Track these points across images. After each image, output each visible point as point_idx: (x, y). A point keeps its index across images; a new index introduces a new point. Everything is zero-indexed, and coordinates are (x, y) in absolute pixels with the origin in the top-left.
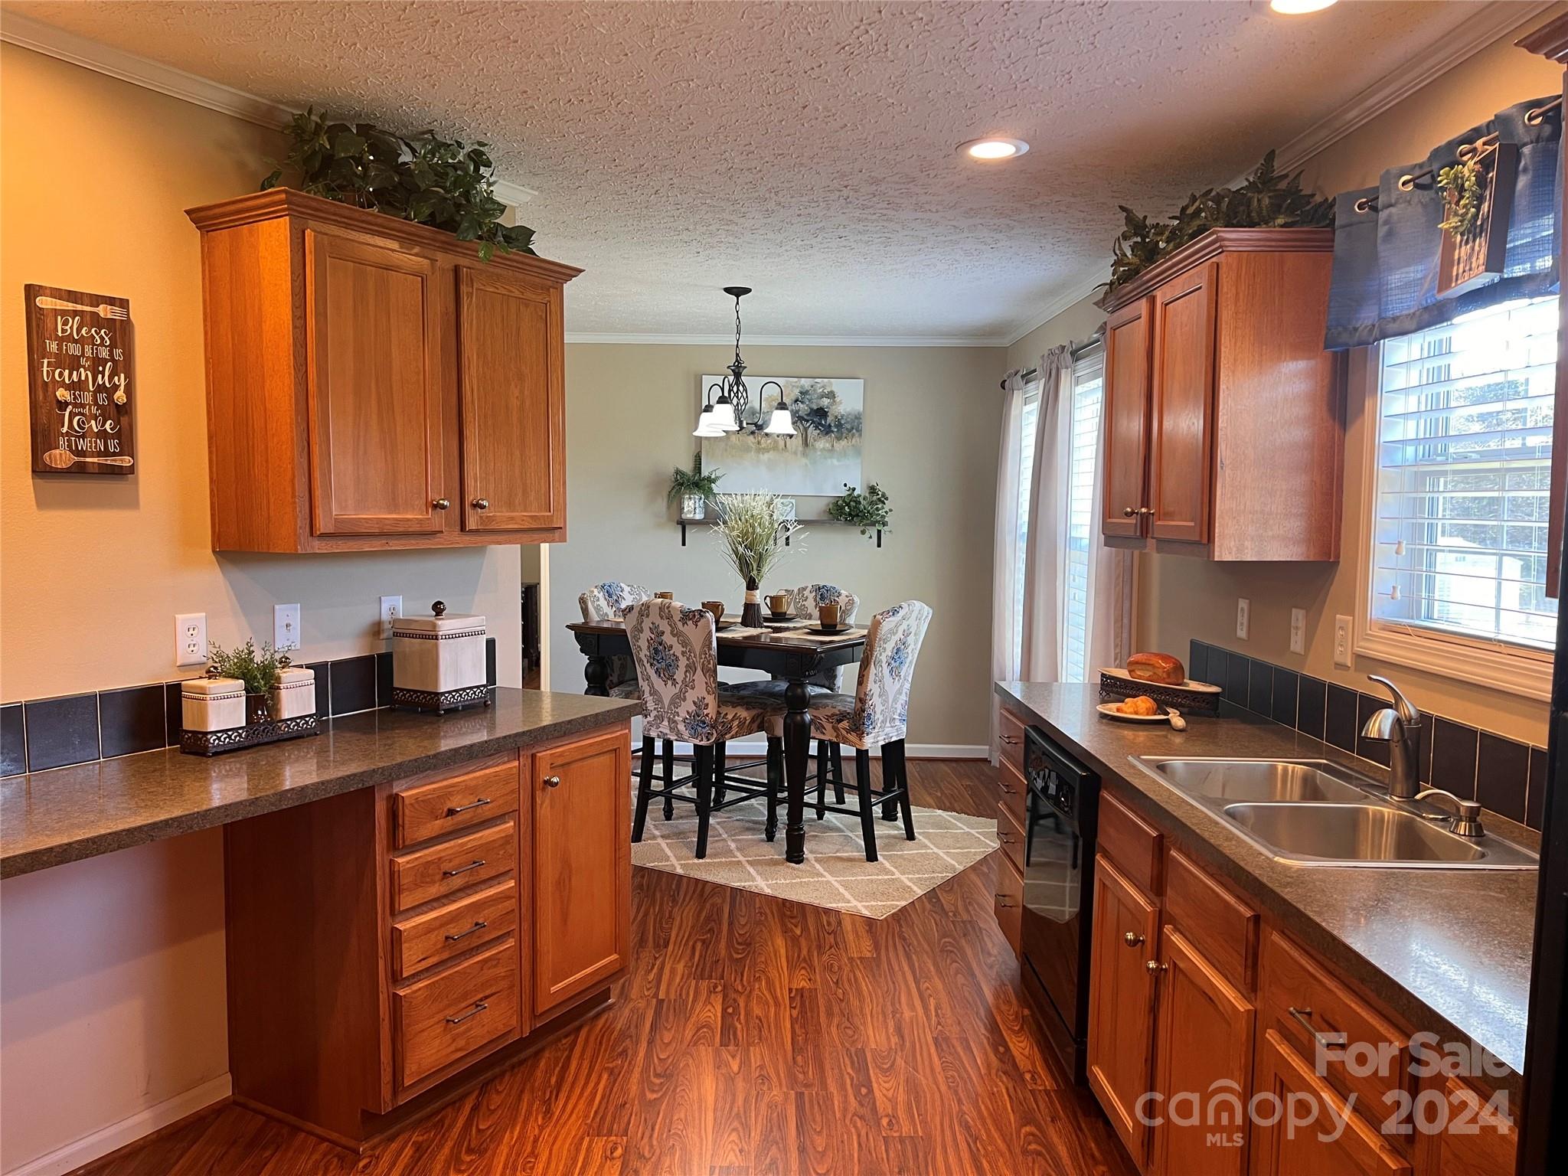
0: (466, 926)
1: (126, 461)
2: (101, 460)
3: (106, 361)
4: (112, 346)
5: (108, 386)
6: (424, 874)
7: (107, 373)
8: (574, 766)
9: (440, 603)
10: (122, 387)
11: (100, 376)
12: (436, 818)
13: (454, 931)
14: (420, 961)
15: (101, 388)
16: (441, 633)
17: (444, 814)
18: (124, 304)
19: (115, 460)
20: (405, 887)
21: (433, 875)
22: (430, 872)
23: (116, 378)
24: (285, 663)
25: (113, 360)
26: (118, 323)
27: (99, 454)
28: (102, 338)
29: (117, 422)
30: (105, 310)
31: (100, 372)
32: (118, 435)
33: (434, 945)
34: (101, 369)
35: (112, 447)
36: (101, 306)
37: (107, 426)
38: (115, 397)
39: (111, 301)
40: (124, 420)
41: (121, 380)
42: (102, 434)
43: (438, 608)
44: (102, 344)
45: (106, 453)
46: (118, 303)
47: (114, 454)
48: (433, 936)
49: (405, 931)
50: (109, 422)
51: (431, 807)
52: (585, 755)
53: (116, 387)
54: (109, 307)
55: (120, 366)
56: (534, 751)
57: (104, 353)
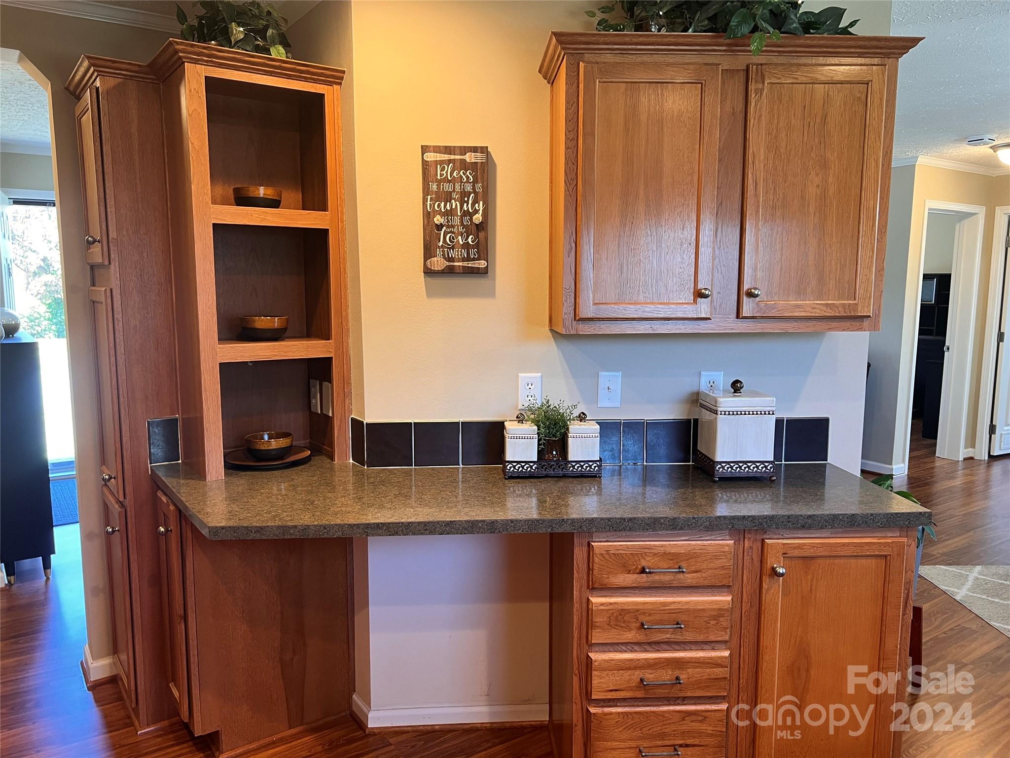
0: (666, 676)
1: (482, 264)
2: (465, 264)
3: (470, 193)
4: (475, 181)
5: (471, 211)
6: (619, 617)
7: (470, 202)
8: (820, 561)
9: (737, 381)
10: (481, 212)
11: (465, 204)
12: (629, 572)
13: (650, 676)
14: (611, 691)
15: (466, 213)
16: (720, 409)
17: (638, 571)
18: (484, 150)
19: (474, 264)
20: (598, 624)
21: (629, 622)
22: (626, 618)
23: (477, 205)
24: (582, 417)
25: (475, 192)
26: (479, 165)
27: (464, 260)
28: (468, 177)
29: (477, 237)
30: (470, 157)
31: (465, 202)
32: (477, 245)
33: (628, 681)
34: (466, 199)
35: (473, 253)
36: (468, 154)
37: (470, 240)
38: (474, 217)
39: (474, 149)
40: (482, 235)
41: (480, 206)
42: (466, 246)
43: (736, 387)
44: (468, 182)
45: (468, 259)
46: (479, 151)
47: (474, 259)
48: (627, 675)
49: (596, 661)
50: (471, 237)
51: (624, 563)
52: (834, 554)
53: (476, 212)
54: (473, 154)
55: (480, 196)
56: (765, 536)
57: (469, 188)
